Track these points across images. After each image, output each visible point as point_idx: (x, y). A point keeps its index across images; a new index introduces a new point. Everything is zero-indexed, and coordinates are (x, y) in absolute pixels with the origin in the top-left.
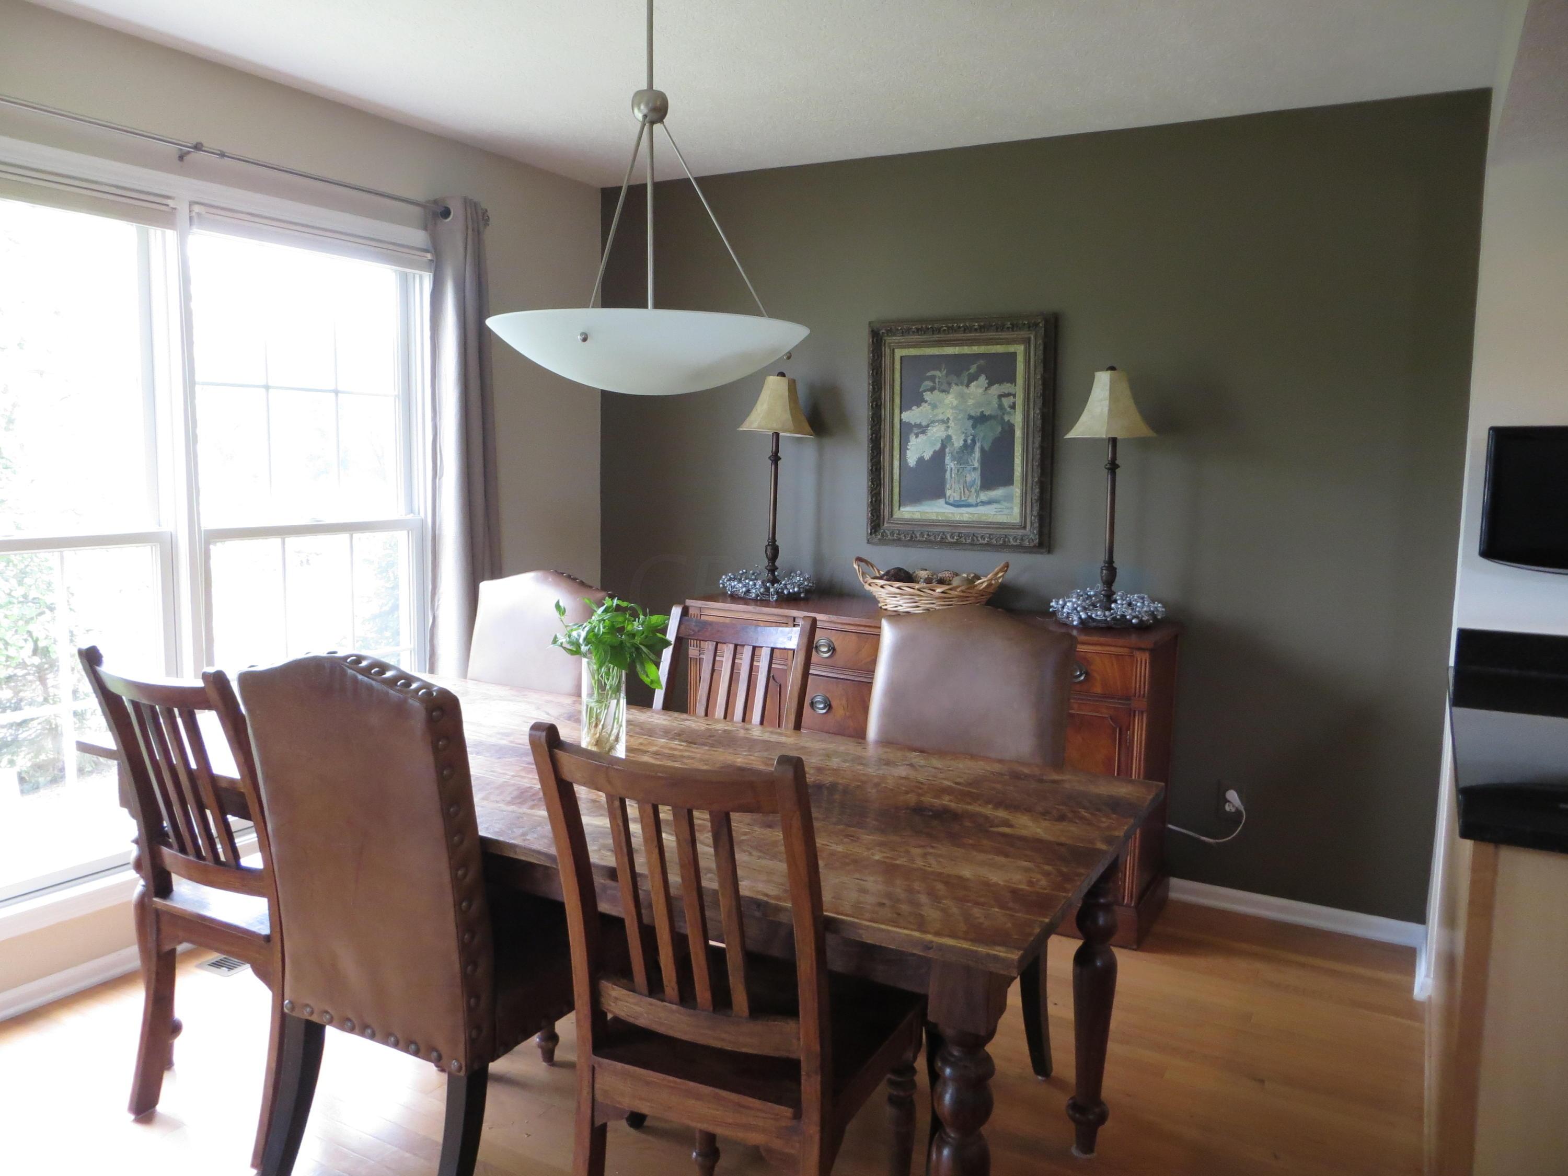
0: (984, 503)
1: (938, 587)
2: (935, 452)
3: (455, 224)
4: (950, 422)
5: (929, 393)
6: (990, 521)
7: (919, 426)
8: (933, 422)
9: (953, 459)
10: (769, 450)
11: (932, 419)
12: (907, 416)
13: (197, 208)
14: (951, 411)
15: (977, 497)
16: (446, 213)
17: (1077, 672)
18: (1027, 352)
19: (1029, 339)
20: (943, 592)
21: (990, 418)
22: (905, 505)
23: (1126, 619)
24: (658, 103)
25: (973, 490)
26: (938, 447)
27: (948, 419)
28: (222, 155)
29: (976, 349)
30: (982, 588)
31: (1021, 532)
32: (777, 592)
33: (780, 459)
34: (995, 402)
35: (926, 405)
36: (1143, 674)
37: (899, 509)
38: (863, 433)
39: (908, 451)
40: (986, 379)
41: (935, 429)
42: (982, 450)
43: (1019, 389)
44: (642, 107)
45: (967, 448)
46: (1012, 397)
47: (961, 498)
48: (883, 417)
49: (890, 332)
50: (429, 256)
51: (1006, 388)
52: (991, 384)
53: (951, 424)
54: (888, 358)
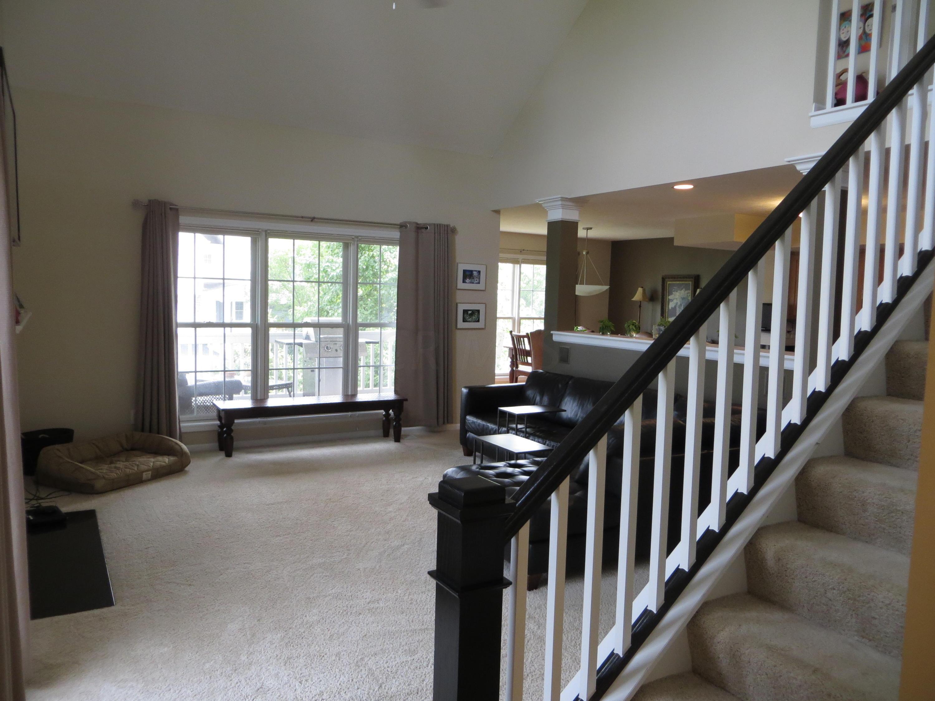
5: (674, 292)
7: (671, 300)
9: (678, 307)
10: (639, 305)
11: (674, 298)
12: (669, 297)
13: (523, 260)
14: (678, 296)
18: (692, 283)
19: (692, 280)
21: (685, 298)
22: (669, 318)
26: (675, 305)
27: (677, 298)
28: (527, 251)
29: (682, 282)
33: (641, 307)
34: (686, 295)
35: (673, 295)
38: (660, 300)
39: (669, 306)
40: (684, 289)
41: (675, 300)
43: (690, 291)
45: (681, 305)
48: (664, 297)
49: (666, 278)
54: (666, 284)
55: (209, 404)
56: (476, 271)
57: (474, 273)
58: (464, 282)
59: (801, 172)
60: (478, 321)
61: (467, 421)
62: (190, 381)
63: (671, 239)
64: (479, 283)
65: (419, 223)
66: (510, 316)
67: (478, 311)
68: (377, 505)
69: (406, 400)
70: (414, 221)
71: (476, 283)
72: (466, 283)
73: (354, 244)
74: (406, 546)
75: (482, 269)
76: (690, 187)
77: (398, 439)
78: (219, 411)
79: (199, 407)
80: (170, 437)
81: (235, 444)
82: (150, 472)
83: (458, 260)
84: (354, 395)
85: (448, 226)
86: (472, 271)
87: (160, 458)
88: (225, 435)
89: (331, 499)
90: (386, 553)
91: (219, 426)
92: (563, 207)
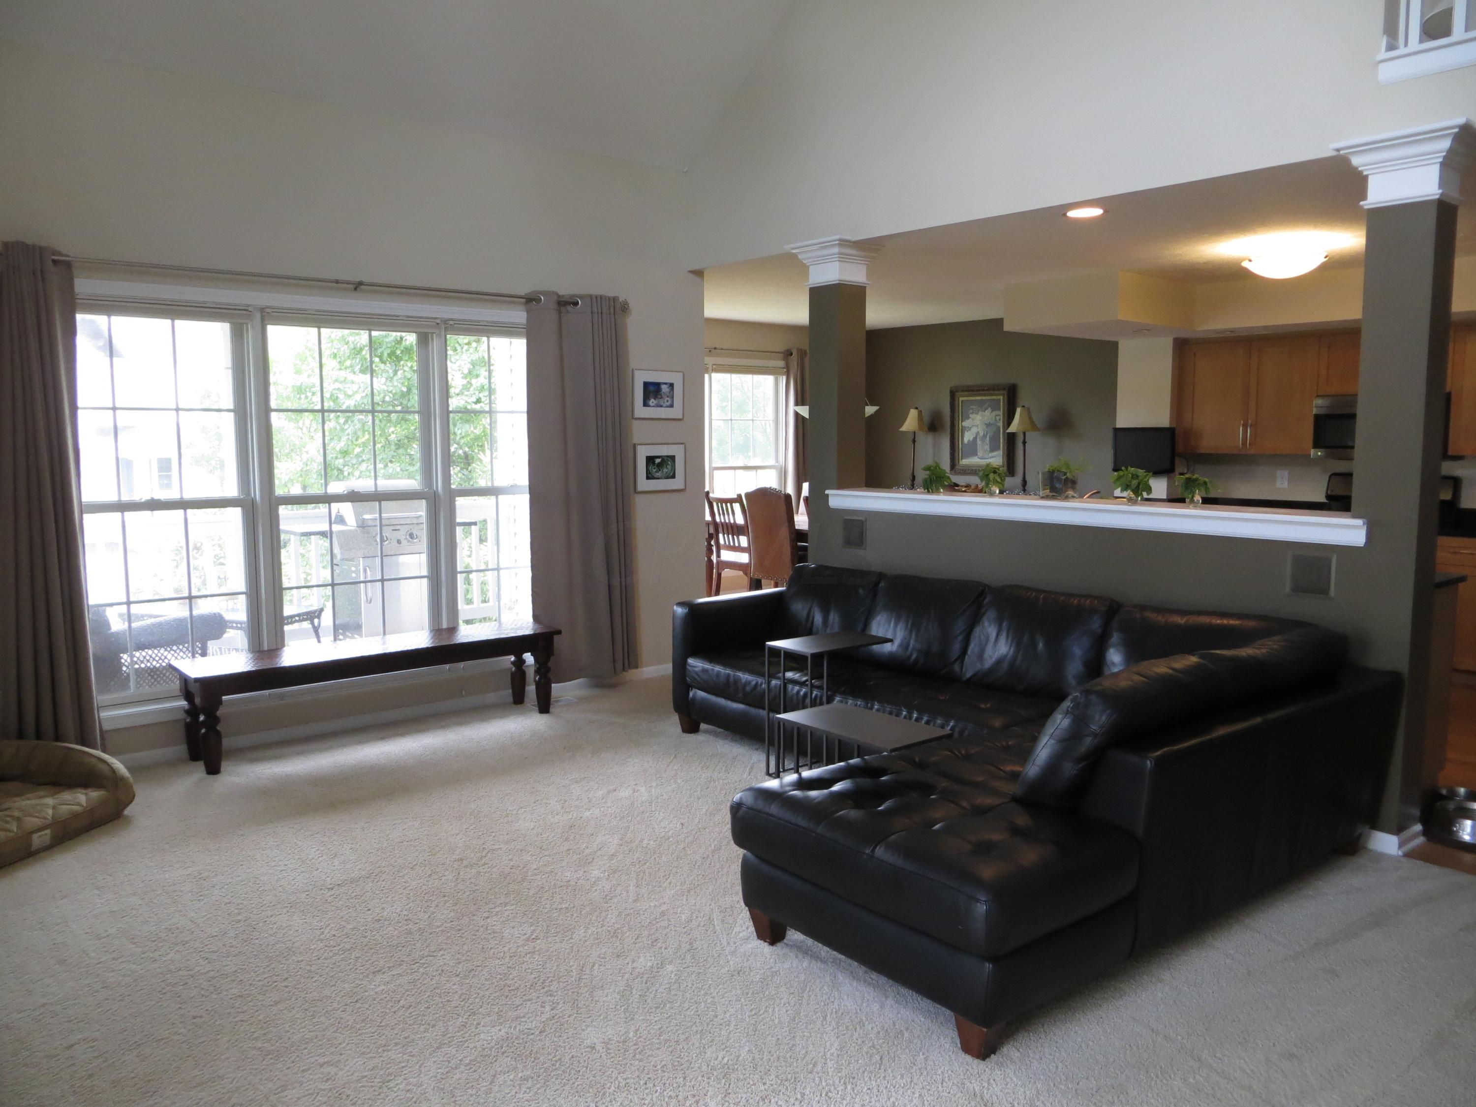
0: (991, 458)
3: (794, 358)
10: (911, 438)
12: (964, 424)
13: (714, 366)
16: (791, 354)
18: (1003, 399)
19: (1007, 395)
21: (992, 424)
28: (722, 349)
33: (916, 441)
38: (949, 430)
43: (1001, 413)
45: (985, 436)
49: (957, 391)
50: (785, 370)
51: (997, 412)
52: (992, 411)
54: (957, 401)
55: (158, 665)
56: (666, 384)
57: (663, 387)
58: (645, 404)
59: (1360, 169)
60: (673, 477)
61: (688, 667)
62: (117, 624)
63: (999, 322)
64: (672, 406)
65: (561, 293)
67: (673, 458)
68: (564, 864)
69: (559, 632)
70: (555, 289)
71: (667, 407)
72: (649, 406)
73: (439, 336)
74: (670, 968)
75: (675, 378)
76: (1097, 212)
77: (544, 706)
78: (185, 680)
79: (140, 673)
80: (84, 745)
81: (227, 743)
82: (48, 831)
83: (633, 363)
84: (453, 630)
85: (615, 299)
86: (658, 385)
87: (67, 796)
88: (203, 731)
89: (462, 860)
90: (634, 992)
91: (188, 712)
92: (843, 258)
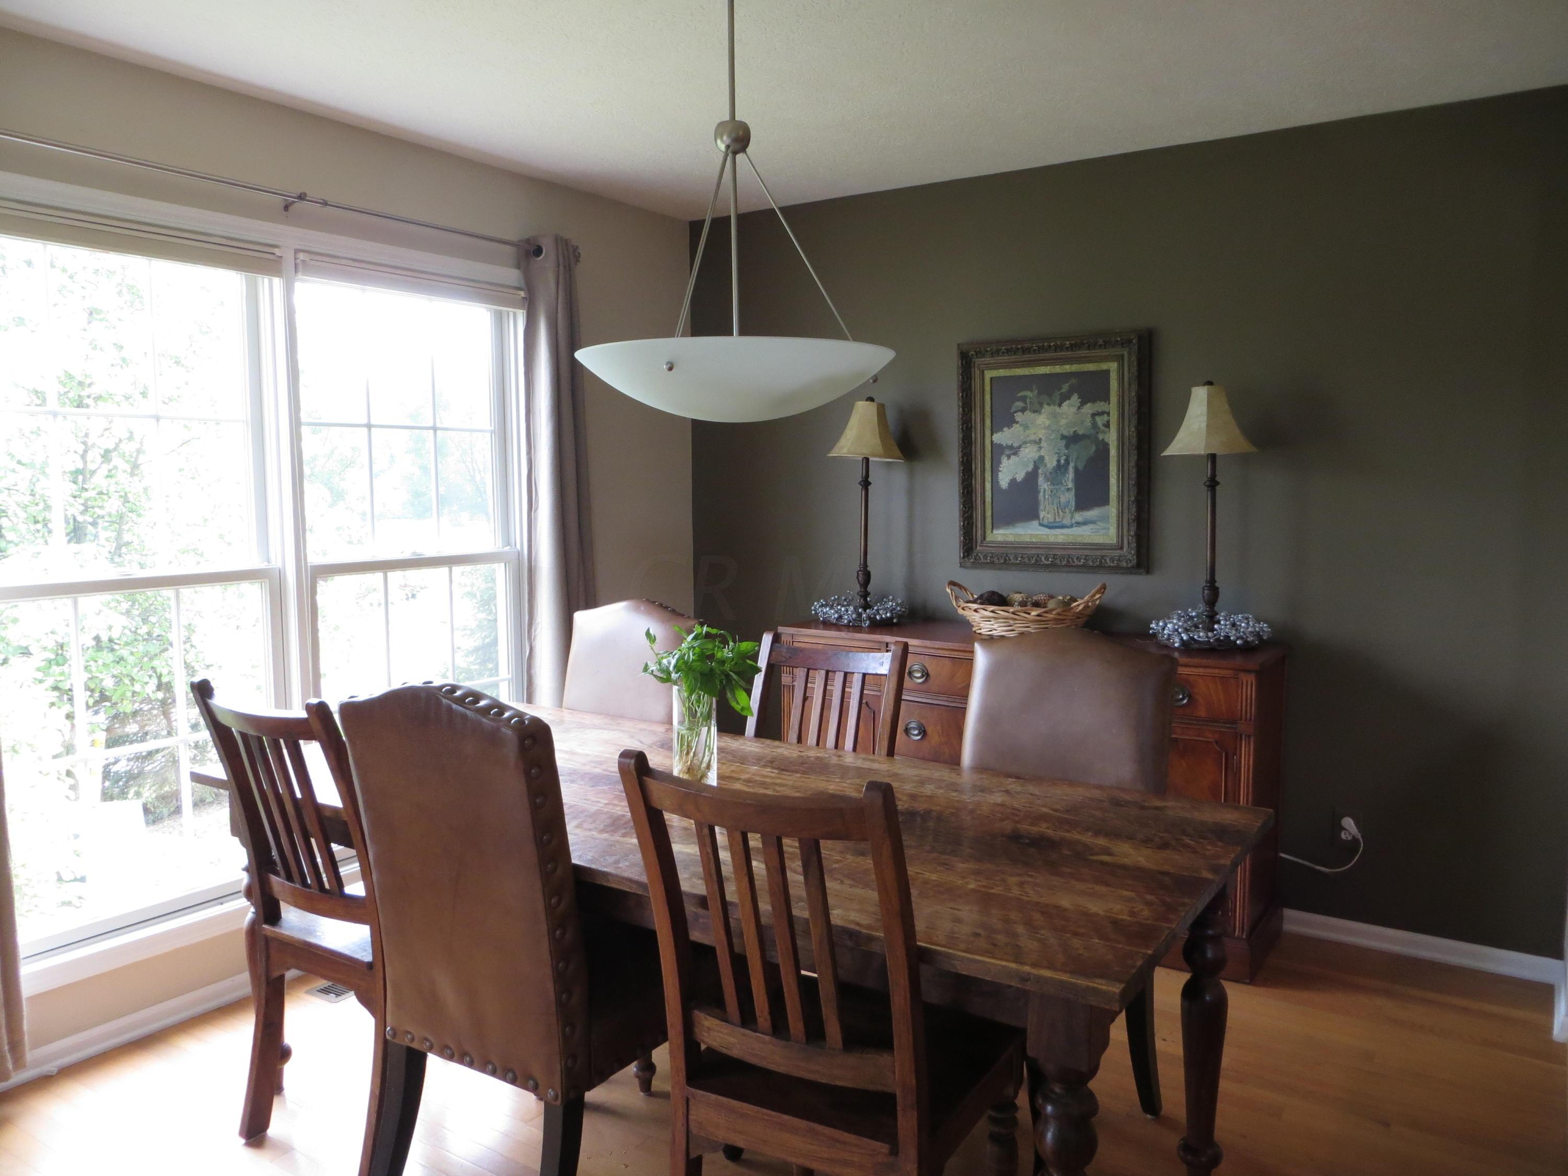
0: (1078, 524)
1: (1032, 610)
2: (1027, 473)
3: (547, 262)
4: (1042, 442)
5: (1020, 414)
6: (1086, 541)
7: (1011, 447)
8: (1025, 443)
9: (1047, 479)
10: (858, 476)
11: (1025, 440)
12: (997, 437)
13: (301, 256)
14: (1043, 431)
15: (1071, 518)
16: (538, 251)
17: (1178, 694)
18: (1121, 369)
19: (1123, 356)
20: (1038, 615)
21: (1083, 437)
22: (998, 528)
23: (1230, 640)
24: (741, 133)
25: (1067, 511)
26: (1030, 468)
27: (1040, 439)
28: (325, 204)
29: (1068, 368)
30: (1078, 610)
31: (1118, 553)
32: (869, 618)
33: (870, 484)
34: (1088, 421)
35: (1018, 426)
36: (1249, 697)
37: (992, 532)
38: (954, 456)
39: (1000, 473)
40: (1079, 398)
41: (1027, 450)
42: (1076, 470)
43: (1113, 407)
44: (725, 138)
45: (1061, 468)
46: (1106, 415)
47: (1055, 519)
48: (973, 439)
49: (979, 354)
50: (522, 294)
51: (1100, 406)
52: (1083, 403)
53: (1044, 444)
54: (977, 380)
66: (254, 562)
